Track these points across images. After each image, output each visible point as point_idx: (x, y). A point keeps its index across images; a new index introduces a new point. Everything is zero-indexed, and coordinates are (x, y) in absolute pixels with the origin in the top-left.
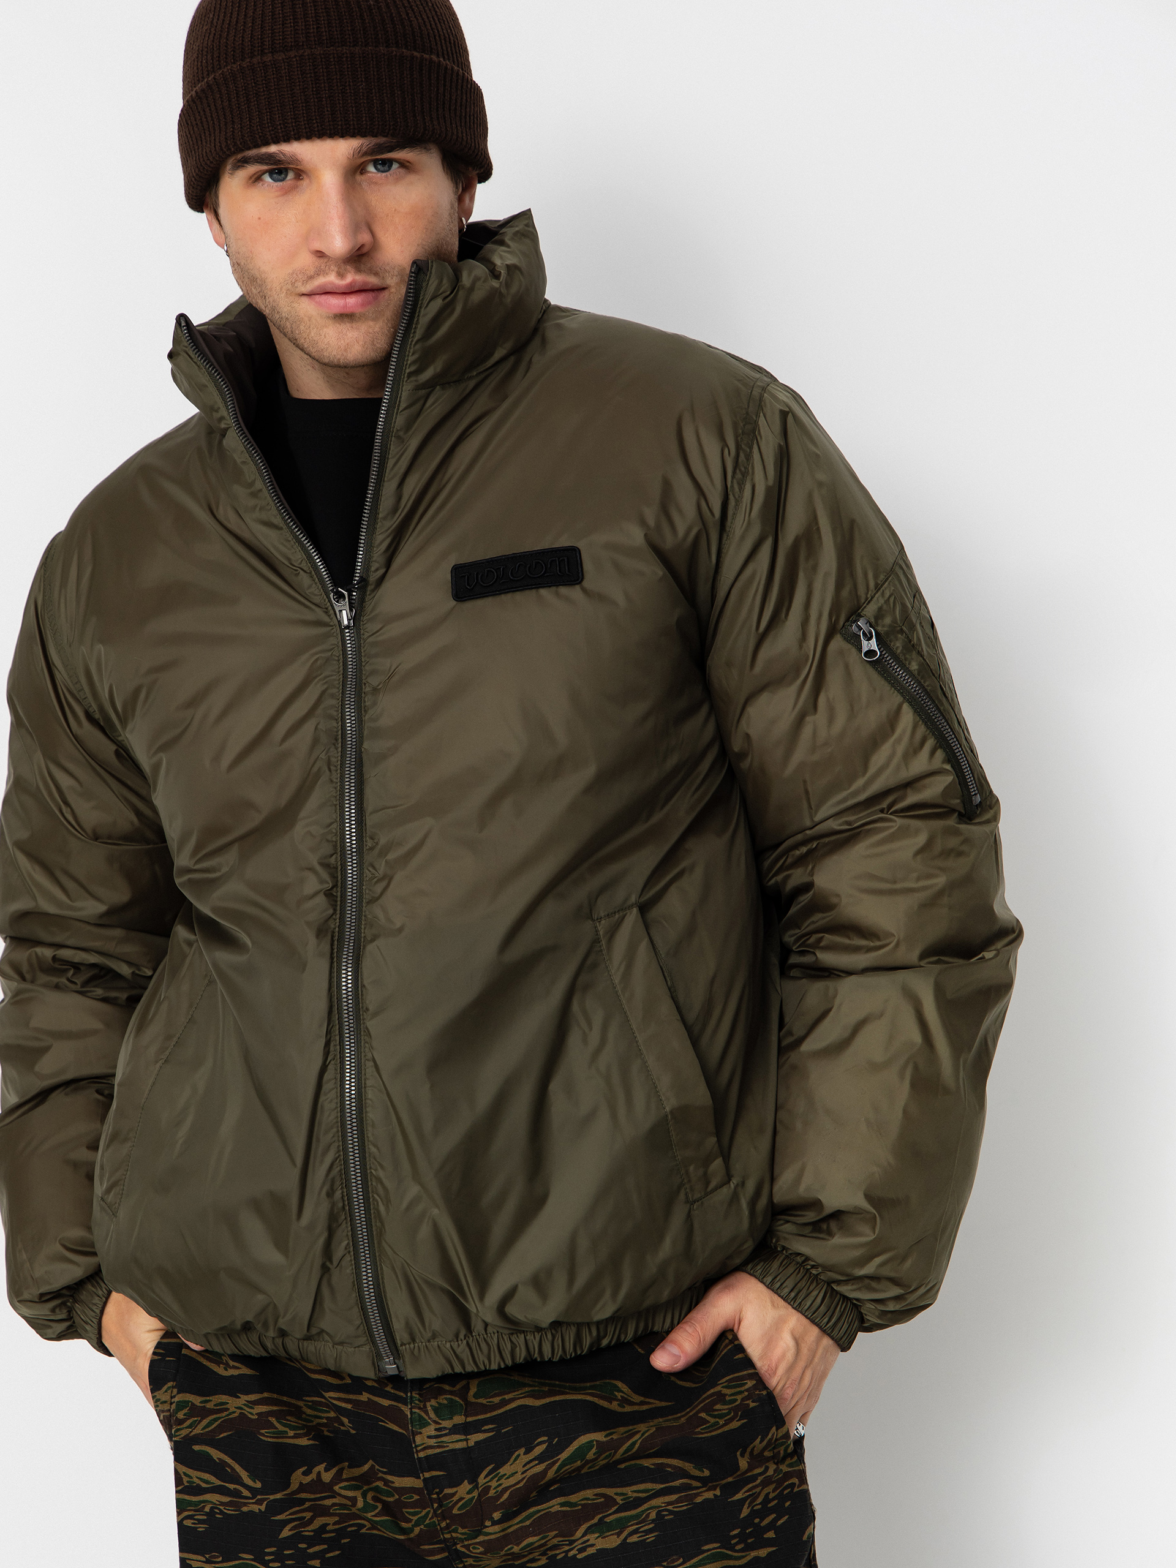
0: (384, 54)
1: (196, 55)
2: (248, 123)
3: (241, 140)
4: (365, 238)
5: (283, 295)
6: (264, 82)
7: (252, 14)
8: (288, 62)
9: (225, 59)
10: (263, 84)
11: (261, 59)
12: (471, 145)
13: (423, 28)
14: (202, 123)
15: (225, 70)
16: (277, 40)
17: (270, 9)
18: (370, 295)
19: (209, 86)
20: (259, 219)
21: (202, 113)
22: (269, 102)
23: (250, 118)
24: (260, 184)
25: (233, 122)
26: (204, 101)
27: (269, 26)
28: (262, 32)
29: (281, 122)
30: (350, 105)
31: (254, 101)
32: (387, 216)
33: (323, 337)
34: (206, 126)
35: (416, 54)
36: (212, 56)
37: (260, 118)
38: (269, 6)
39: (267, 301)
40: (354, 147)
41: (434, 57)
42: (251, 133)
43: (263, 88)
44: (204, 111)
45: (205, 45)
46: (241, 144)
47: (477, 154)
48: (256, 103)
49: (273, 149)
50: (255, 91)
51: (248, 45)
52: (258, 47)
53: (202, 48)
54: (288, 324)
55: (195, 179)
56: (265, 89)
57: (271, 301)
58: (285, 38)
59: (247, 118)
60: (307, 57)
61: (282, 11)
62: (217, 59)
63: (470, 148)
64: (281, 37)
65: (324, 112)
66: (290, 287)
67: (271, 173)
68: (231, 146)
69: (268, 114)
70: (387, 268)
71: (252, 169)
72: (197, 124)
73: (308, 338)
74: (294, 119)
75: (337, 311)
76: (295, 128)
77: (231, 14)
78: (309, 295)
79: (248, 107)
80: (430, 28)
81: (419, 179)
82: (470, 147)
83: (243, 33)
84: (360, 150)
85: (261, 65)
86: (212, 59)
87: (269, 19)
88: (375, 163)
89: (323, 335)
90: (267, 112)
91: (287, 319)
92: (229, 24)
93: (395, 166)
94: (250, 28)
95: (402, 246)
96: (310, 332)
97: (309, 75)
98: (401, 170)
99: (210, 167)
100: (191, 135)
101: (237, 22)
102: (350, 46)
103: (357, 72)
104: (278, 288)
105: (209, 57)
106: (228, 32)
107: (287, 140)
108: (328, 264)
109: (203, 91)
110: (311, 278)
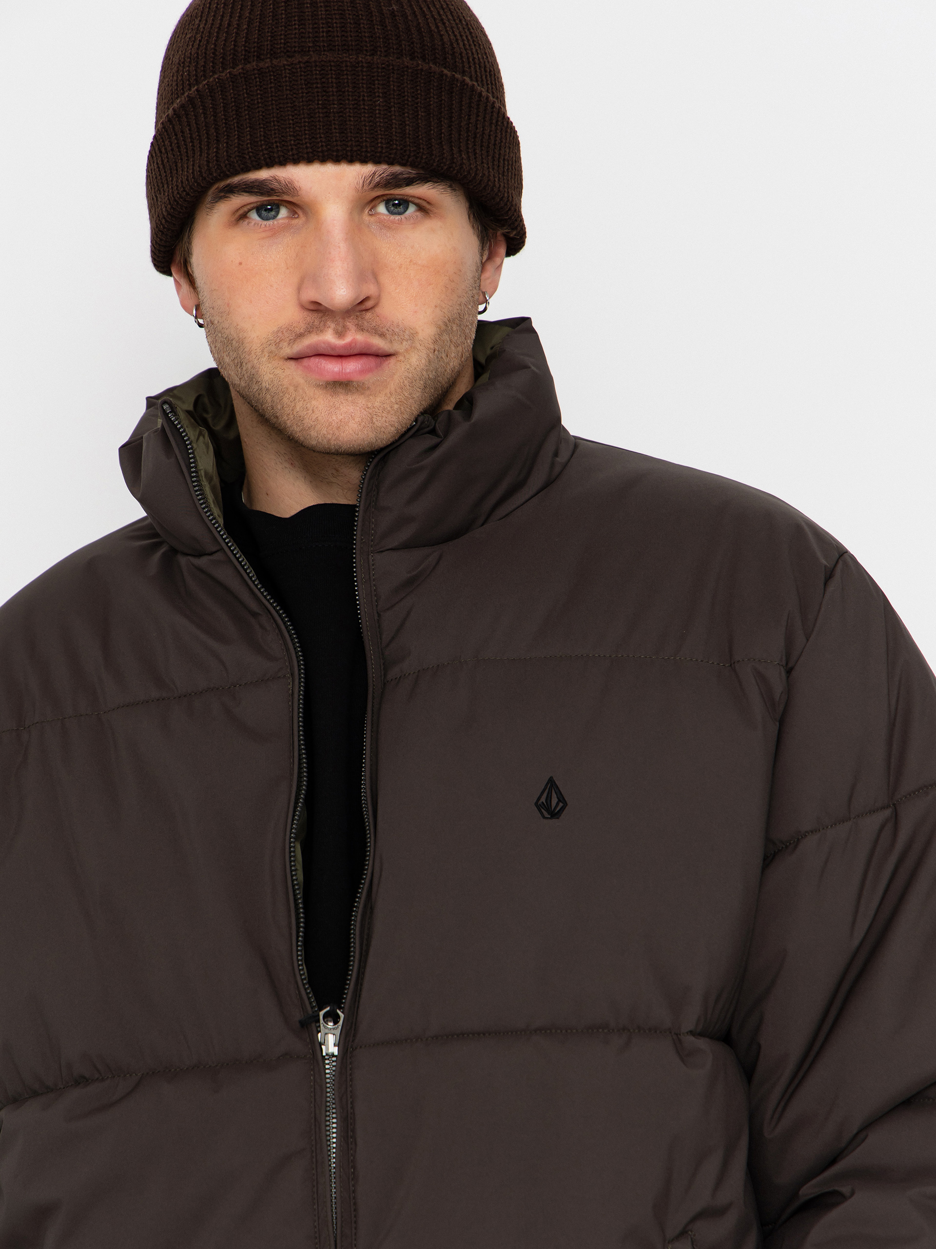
0: (407, 67)
1: (175, 69)
2: (236, 141)
3: (227, 162)
4: (370, 289)
5: (264, 359)
6: (259, 92)
7: (248, 15)
8: (289, 70)
9: (211, 69)
10: (257, 94)
11: (257, 65)
12: (504, 194)
13: (455, 45)
14: (178, 147)
15: (211, 79)
16: (277, 44)
17: (270, 8)
18: (371, 362)
19: (191, 99)
20: (240, 264)
21: (180, 135)
22: (263, 116)
23: (239, 136)
24: (246, 222)
25: (218, 141)
26: (184, 119)
27: (269, 28)
28: (260, 35)
29: (277, 139)
30: (363, 123)
31: (246, 115)
32: (400, 267)
33: (310, 411)
34: (183, 150)
35: (446, 71)
36: (196, 66)
37: (251, 135)
38: (270, 5)
39: (244, 369)
40: (365, 175)
41: (467, 79)
42: (239, 152)
43: (257, 99)
44: (182, 132)
45: (188, 54)
46: (226, 166)
47: (510, 209)
48: (247, 117)
49: (264, 174)
50: (247, 104)
51: (242, 50)
52: (254, 52)
53: (184, 59)
54: (268, 397)
55: (166, 221)
56: (259, 101)
57: (249, 367)
58: (288, 42)
59: (235, 135)
60: (313, 64)
61: (286, 11)
62: (202, 68)
63: (501, 199)
64: (282, 41)
65: (331, 130)
66: (273, 348)
67: (260, 209)
68: (213, 170)
69: (262, 130)
70: (397, 330)
71: (238, 201)
72: (172, 150)
73: (293, 414)
74: (294, 136)
75: (329, 378)
76: (294, 147)
77: (223, 16)
78: (296, 358)
79: (237, 123)
80: (463, 47)
81: (441, 227)
82: (503, 197)
83: (236, 37)
84: (371, 180)
85: (256, 72)
86: (196, 70)
87: (269, 20)
88: (388, 201)
89: (311, 409)
90: (261, 128)
91: (268, 389)
92: (219, 28)
93: (412, 209)
94: (246, 31)
95: (416, 305)
96: (295, 406)
97: (315, 85)
98: (418, 214)
99: (185, 200)
100: (164, 166)
101: (229, 25)
102: (366, 55)
103: (374, 85)
104: (258, 350)
105: (192, 68)
106: (217, 37)
107: (283, 162)
108: (323, 319)
109: (182, 106)
110: (300, 336)
